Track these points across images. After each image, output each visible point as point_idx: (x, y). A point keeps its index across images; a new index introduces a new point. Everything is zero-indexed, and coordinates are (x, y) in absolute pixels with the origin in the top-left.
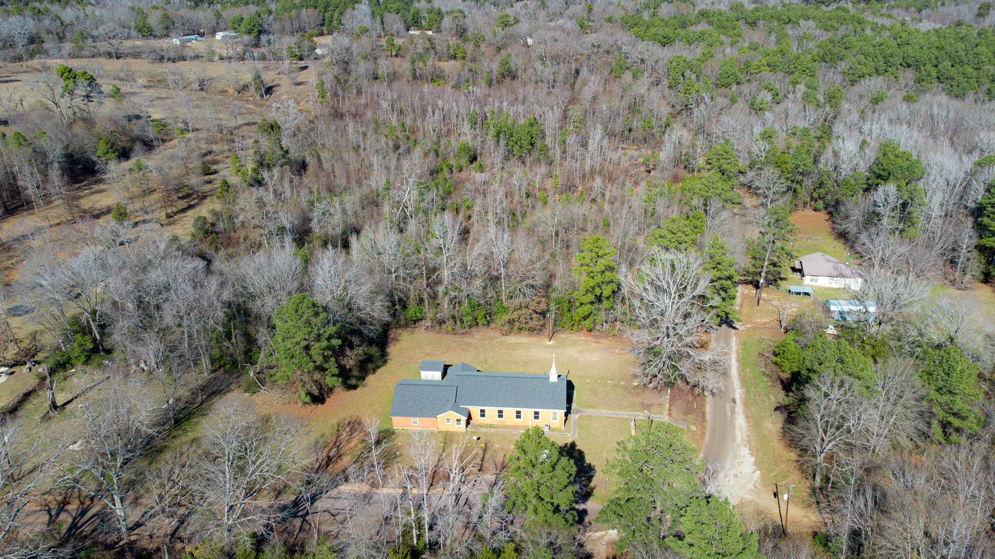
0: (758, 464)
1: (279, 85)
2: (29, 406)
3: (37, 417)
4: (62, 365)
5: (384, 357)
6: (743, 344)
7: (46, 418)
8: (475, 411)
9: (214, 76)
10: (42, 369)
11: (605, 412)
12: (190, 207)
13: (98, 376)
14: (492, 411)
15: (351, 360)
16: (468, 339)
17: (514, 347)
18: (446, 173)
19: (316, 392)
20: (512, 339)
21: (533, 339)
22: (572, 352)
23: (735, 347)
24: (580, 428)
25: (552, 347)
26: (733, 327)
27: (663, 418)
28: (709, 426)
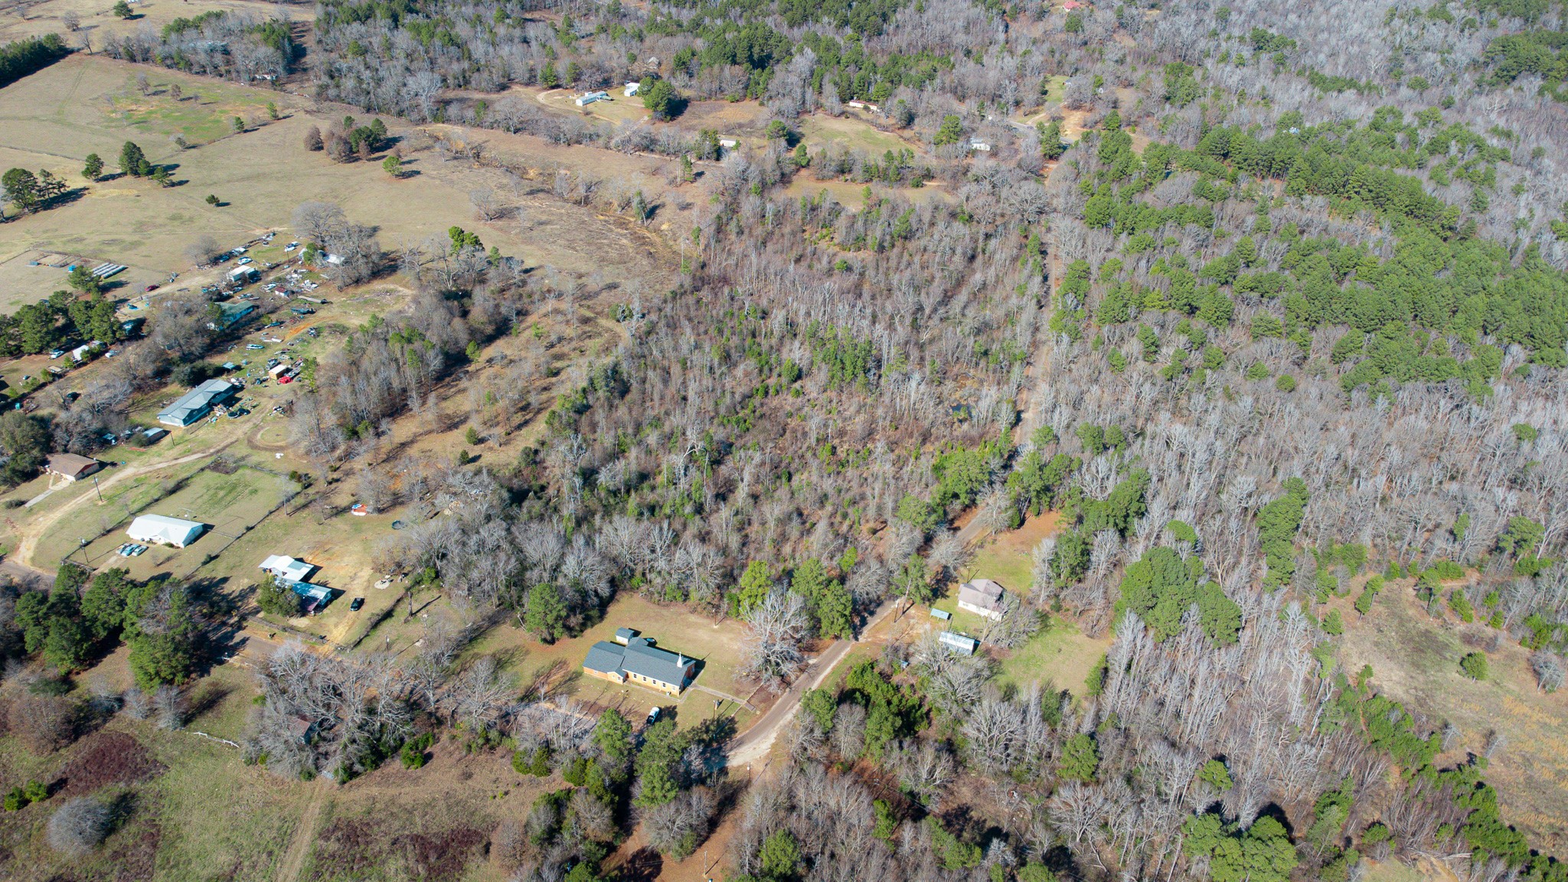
0: (774, 746)
1: (663, 205)
2: (398, 609)
3: (402, 619)
4: (418, 583)
5: (602, 615)
6: (850, 656)
7: (406, 621)
8: (631, 674)
9: (603, 177)
10: (407, 582)
11: (711, 690)
12: (526, 423)
13: (435, 593)
14: (640, 678)
15: (575, 621)
16: (664, 612)
17: (689, 625)
18: (757, 401)
19: (549, 638)
20: (693, 618)
21: (706, 621)
22: (725, 638)
23: (842, 655)
24: (689, 697)
25: (714, 631)
26: (857, 639)
27: (742, 702)
28: (768, 713)
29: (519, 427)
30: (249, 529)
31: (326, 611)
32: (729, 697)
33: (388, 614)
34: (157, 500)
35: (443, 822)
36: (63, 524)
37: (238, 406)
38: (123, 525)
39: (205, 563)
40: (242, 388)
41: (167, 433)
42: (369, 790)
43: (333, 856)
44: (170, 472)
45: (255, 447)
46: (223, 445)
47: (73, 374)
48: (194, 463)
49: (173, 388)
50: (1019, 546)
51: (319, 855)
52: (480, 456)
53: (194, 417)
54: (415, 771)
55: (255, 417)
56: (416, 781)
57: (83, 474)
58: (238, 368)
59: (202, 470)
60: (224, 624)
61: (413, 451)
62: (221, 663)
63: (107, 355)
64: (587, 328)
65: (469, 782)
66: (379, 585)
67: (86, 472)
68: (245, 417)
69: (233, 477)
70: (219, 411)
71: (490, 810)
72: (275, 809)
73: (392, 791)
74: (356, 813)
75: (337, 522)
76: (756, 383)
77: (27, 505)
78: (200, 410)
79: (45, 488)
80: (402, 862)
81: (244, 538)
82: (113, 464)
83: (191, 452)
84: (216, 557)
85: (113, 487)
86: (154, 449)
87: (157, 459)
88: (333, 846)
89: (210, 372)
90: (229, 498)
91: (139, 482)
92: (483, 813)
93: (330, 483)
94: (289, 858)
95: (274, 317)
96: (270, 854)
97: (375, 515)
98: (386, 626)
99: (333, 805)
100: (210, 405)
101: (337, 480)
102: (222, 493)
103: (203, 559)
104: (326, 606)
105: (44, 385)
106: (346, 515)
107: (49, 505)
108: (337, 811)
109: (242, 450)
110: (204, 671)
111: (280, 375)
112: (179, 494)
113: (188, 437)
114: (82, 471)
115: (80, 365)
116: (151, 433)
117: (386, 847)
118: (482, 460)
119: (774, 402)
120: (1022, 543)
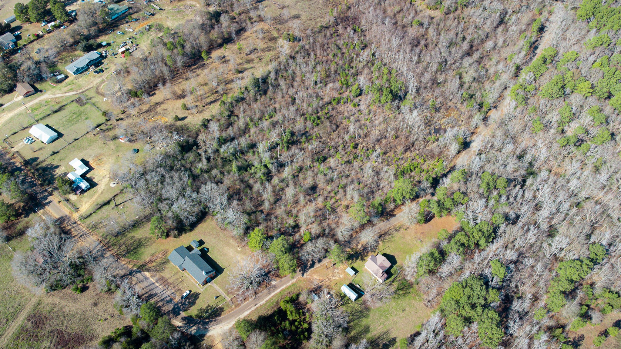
2: (113, 201)
3: (112, 207)
4: (126, 188)
6: (294, 284)
11: (217, 288)
12: (214, 101)
15: (173, 233)
16: (221, 233)
17: (228, 245)
20: (232, 241)
21: (236, 245)
22: (239, 257)
23: (290, 283)
24: (206, 289)
25: (237, 251)
26: (303, 275)
27: (228, 299)
28: (238, 308)
29: (210, 103)
30: (76, 140)
31: (86, 194)
32: (224, 294)
33: (108, 203)
34: (49, 115)
35: (74, 327)
36: (11, 120)
37: (100, 68)
38: (30, 126)
39: (52, 155)
40: (106, 57)
41: (67, 77)
42: (56, 298)
43: (27, 330)
44: (60, 100)
45: (98, 92)
46: (86, 88)
47: (46, 36)
48: (71, 96)
49: (78, 52)
50: (419, 235)
51: (23, 328)
52: (186, 117)
53: (79, 71)
54: (78, 295)
55: (105, 75)
56: (75, 300)
57: (27, 95)
58: (109, 45)
59: (72, 101)
60: (46, 191)
61: (159, 109)
62: (35, 212)
63: (62, 28)
64: (270, 44)
65: (95, 308)
66: (112, 185)
67: (28, 94)
68: (101, 74)
69: (83, 108)
70: (92, 69)
71: (95, 327)
72: (19, 296)
73: (64, 303)
74: (45, 310)
75: (112, 144)
76: (336, 95)
77: (3, 107)
78: (83, 68)
79: (12, 99)
80: (49, 344)
81: (72, 144)
82: (41, 91)
83: (72, 90)
84: (57, 152)
85: (37, 104)
86: (60, 85)
87: (58, 91)
88: (29, 325)
89: (94, 47)
90: (76, 120)
91: (47, 103)
92: (91, 328)
93: (118, 120)
94: (13, 324)
95: (135, 16)
96: (7, 320)
97: (128, 143)
98: (105, 208)
99: (39, 303)
100: (88, 65)
101: (121, 119)
102: (75, 116)
103: (51, 153)
104: (86, 191)
105: (33, 41)
106: (117, 141)
107: (10, 109)
108: (40, 306)
109: (92, 93)
110: (27, 215)
111: (123, 52)
112: (59, 113)
113: (75, 81)
114: (26, 94)
115: (50, 32)
116: (59, 77)
117: (47, 334)
118: (186, 120)
119: (341, 108)
120: (422, 233)
